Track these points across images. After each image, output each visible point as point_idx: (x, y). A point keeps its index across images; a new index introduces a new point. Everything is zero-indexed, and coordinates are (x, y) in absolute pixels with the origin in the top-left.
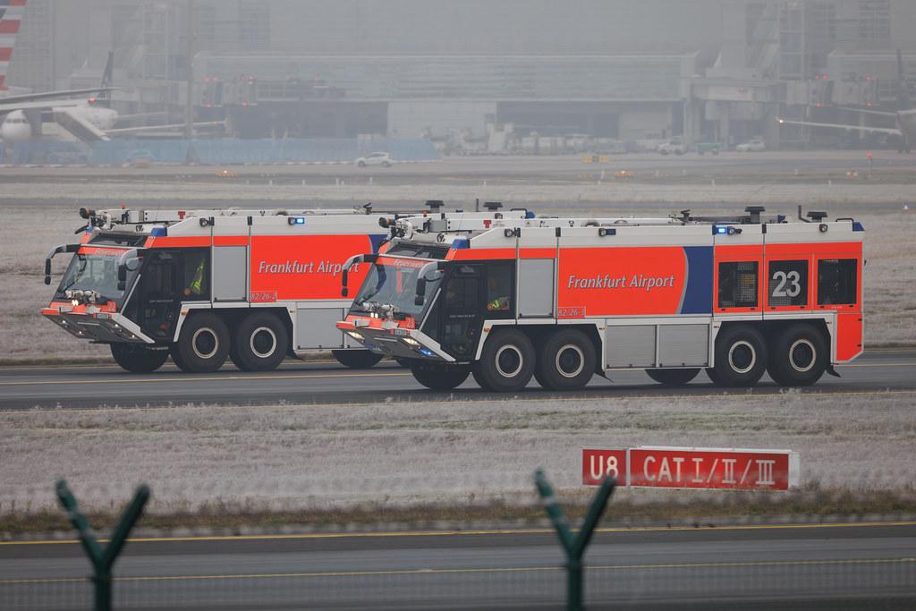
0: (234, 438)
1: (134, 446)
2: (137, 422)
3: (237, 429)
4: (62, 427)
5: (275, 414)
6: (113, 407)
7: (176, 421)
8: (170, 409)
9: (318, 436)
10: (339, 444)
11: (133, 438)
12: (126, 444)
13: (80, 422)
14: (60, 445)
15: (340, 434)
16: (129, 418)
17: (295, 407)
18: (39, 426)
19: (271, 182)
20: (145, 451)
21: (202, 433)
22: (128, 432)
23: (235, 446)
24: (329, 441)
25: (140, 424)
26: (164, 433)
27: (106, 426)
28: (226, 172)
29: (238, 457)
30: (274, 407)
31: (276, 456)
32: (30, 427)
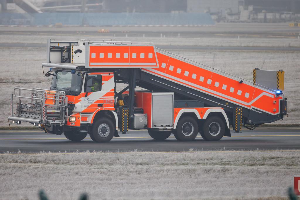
0: (111, 169)
1: (58, 173)
2: (60, 160)
3: (112, 164)
4: (21, 162)
5: (131, 157)
6: (48, 152)
7: (80, 160)
8: (77, 153)
9: (155, 168)
10: (165, 173)
11: (58, 169)
12: (55, 172)
13: (30, 160)
14: (20, 172)
15: (166, 167)
16: (55, 158)
17: (143, 153)
18: (9, 162)
19: (127, 35)
20: (65, 175)
21: (94, 166)
22: (55, 165)
23: (111, 173)
24: (160, 171)
25: (62, 161)
26: (75, 166)
27: (45, 162)
28: (103, 30)
29: (113, 179)
30: (132, 153)
31: (133, 179)
32: (5, 162)
